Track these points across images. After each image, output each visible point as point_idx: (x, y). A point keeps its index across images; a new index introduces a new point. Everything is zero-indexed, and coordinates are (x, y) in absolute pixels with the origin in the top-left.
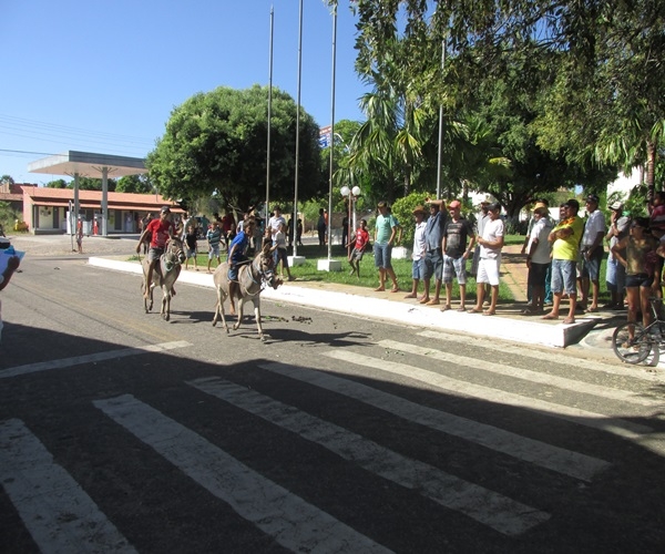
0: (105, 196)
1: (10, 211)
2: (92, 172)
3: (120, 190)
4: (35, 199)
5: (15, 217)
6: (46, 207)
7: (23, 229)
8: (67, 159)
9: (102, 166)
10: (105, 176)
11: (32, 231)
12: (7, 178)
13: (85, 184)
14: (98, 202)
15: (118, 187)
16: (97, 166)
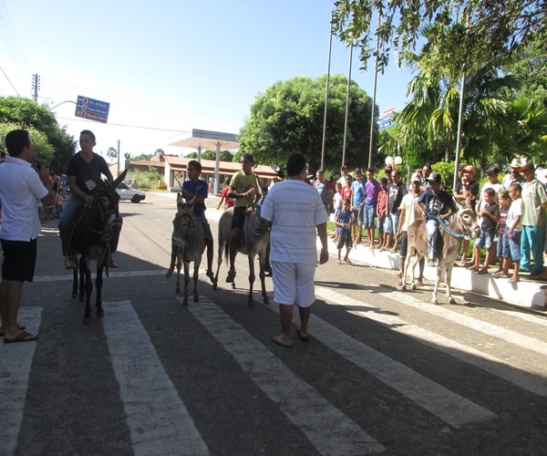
0: (218, 165)
1: (157, 174)
2: (209, 145)
3: (235, 161)
4: (172, 165)
5: (159, 179)
6: (180, 172)
7: (163, 188)
8: (191, 135)
9: (216, 141)
10: (219, 149)
11: (169, 189)
12: (160, 150)
13: (211, 155)
14: (212, 169)
15: (234, 158)
16: (212, 141)
